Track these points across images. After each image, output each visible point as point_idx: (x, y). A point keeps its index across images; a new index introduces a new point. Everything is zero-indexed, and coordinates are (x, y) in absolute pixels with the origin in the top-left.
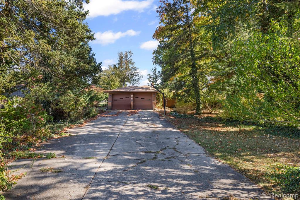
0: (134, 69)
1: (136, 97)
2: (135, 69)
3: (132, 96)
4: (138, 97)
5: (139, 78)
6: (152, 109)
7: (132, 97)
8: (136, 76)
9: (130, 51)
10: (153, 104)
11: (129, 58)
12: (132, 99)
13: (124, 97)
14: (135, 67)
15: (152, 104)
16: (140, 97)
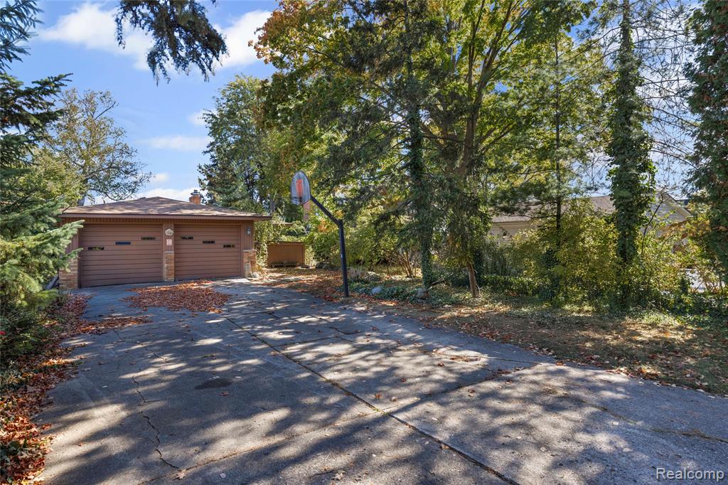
0: (122, 152)
1: (184, 238)
2: (125, 150)
3: (169, 232)
4: (191, 238)
5: (135, 182)
6: (240, 275)
7: (169, 237)
8: (126, 172)
9: (104, 92)
10: (245, 260)
11: (103, 116)
12: (169, 242)
13: (134, 236)
14: (126, 147)
15: (241, 261)
16: (200, 235)
